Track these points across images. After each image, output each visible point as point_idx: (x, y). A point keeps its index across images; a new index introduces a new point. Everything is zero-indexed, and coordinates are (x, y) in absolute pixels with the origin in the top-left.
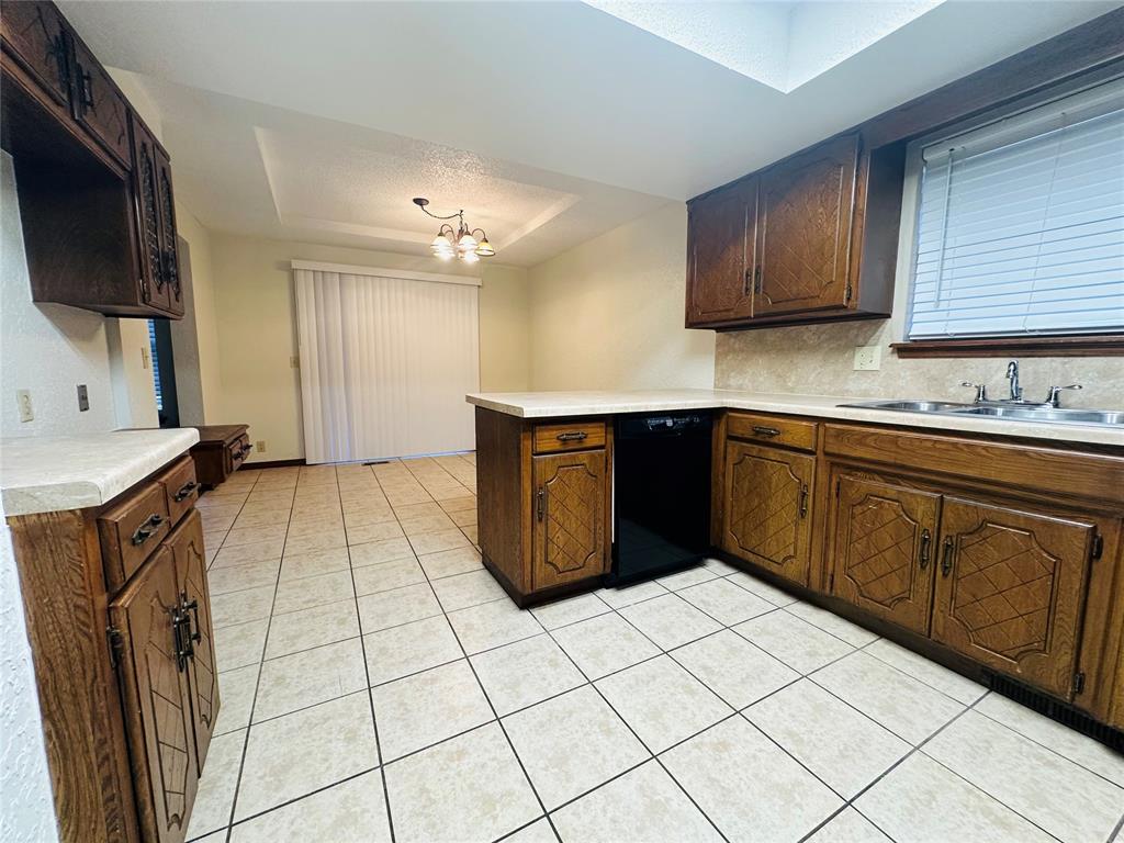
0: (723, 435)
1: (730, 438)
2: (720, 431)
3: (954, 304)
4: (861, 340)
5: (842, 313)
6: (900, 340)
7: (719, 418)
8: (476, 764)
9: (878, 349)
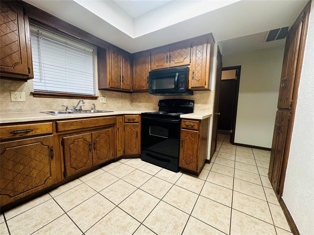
3: (46, 81)
8: (116, 220)
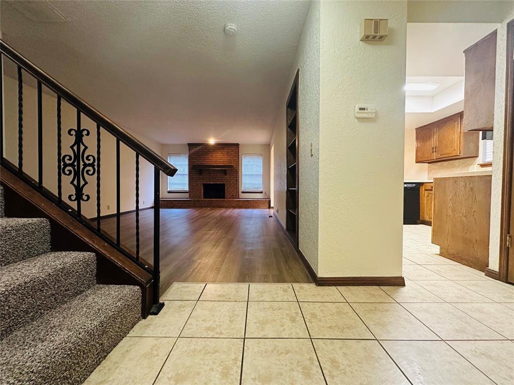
0: (424, 189)
1: (426, 190)
2: (422, 189)
4: (470, 164)
5: (458, 157)
6: (481, 163)
7: (423, 185)
9: (476, 166)
